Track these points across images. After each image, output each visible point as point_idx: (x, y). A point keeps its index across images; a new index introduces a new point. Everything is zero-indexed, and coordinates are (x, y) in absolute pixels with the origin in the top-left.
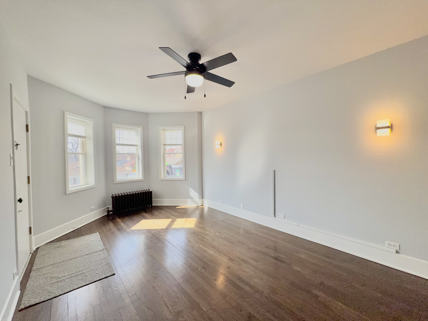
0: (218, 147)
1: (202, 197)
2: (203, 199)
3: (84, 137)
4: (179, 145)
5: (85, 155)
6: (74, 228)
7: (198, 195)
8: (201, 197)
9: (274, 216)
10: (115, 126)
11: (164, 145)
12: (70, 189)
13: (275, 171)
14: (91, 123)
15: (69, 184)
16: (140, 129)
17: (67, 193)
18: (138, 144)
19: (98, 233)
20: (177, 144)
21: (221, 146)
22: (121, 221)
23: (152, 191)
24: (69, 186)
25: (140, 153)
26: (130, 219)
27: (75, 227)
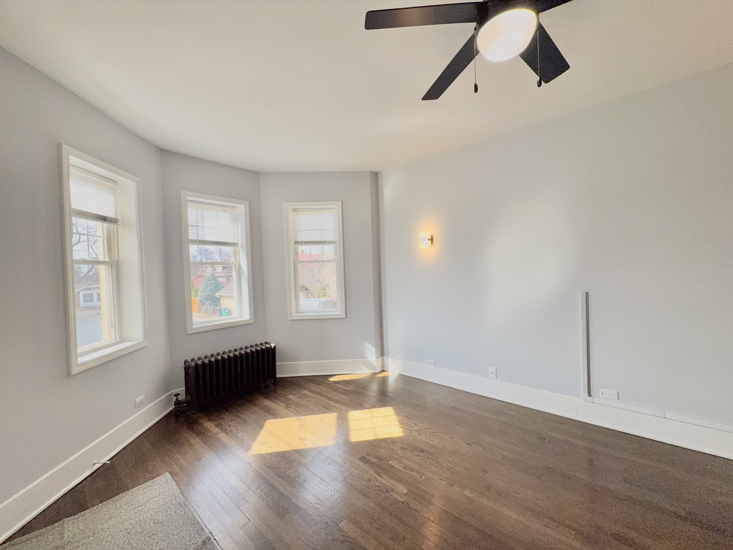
0: (424, 245)
1: (382, 353)
2: (384, 357)
3: (113, 221)
4: (330, 242)
5: (115, 266)
6: (94, 464)
7: (375, 349)
8: (380, 354)
9: (587, 394)
10: (189, 198)
11: (297, 243)
12: (81, 360)
13: (587, 294)
14: (130, 185)
15: (78, 344)
16: (242, 209)
17: (74, 372)
18: (237, 242)
19: (168, 475)
20: (324, 240)
21: (432, 243)
22: (216, 426)
23: (275, 347)
24: (80, 349)
25: (244, 261)
26: (238, 420)
27: (95, 461)
